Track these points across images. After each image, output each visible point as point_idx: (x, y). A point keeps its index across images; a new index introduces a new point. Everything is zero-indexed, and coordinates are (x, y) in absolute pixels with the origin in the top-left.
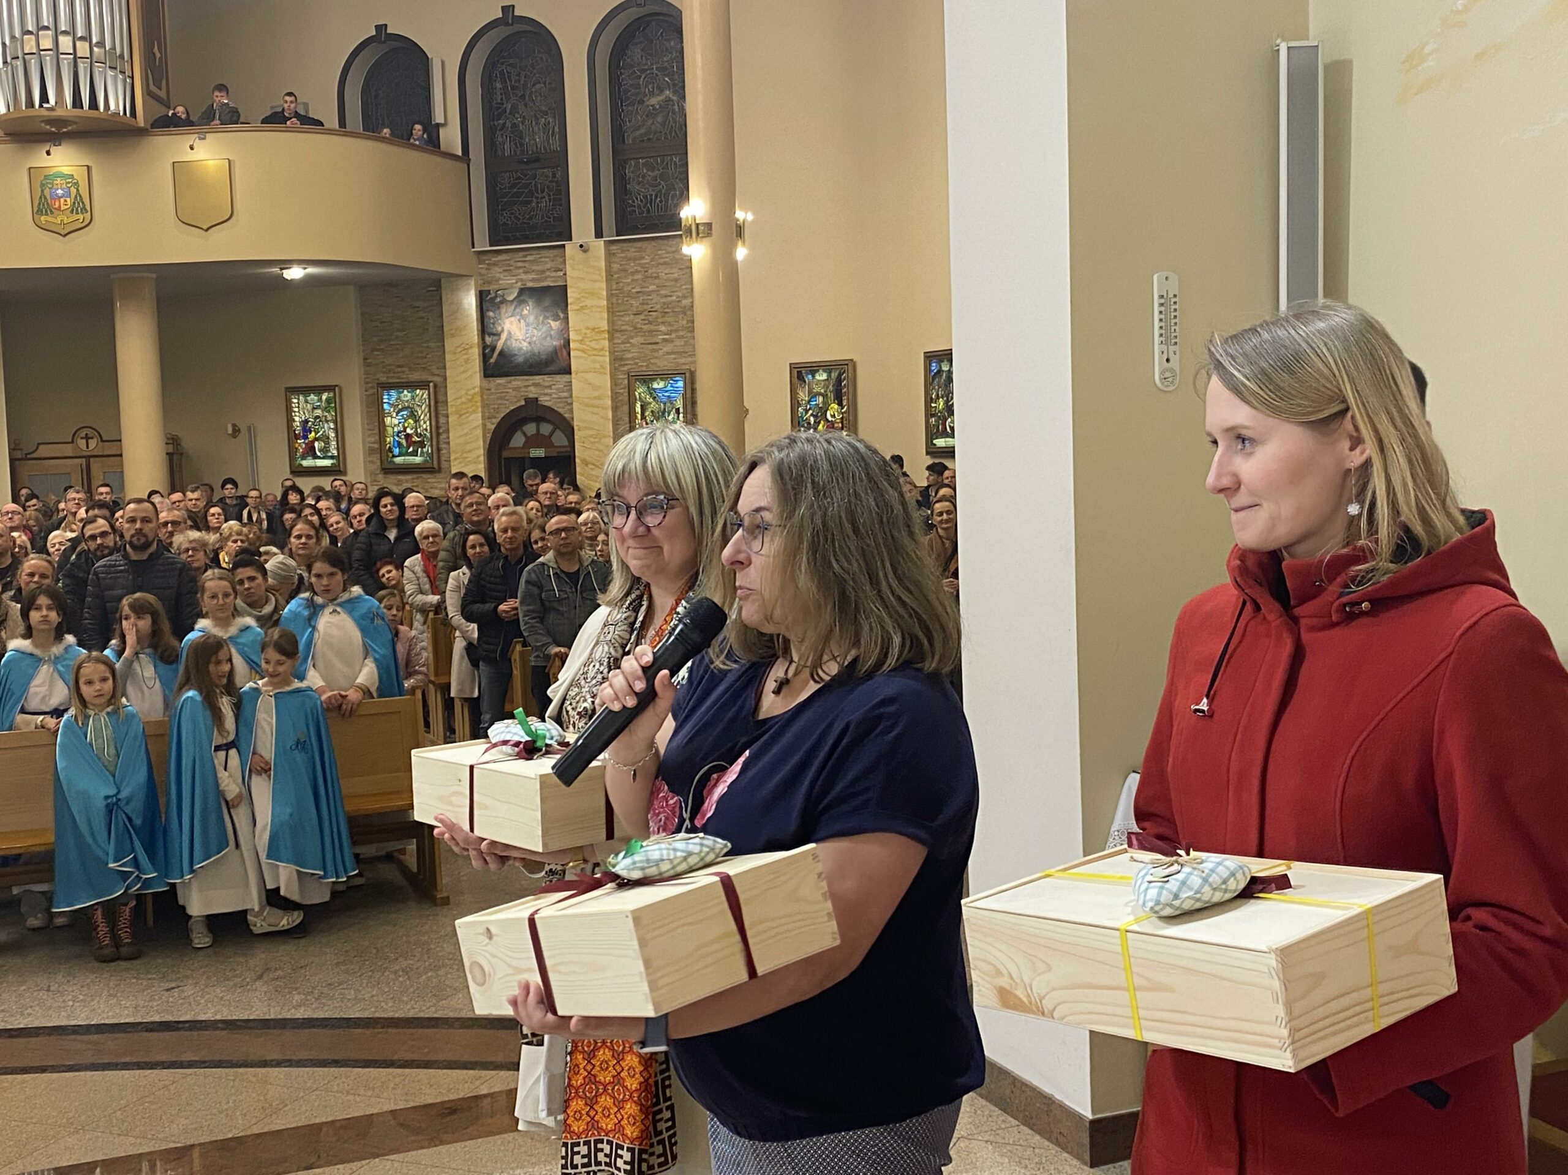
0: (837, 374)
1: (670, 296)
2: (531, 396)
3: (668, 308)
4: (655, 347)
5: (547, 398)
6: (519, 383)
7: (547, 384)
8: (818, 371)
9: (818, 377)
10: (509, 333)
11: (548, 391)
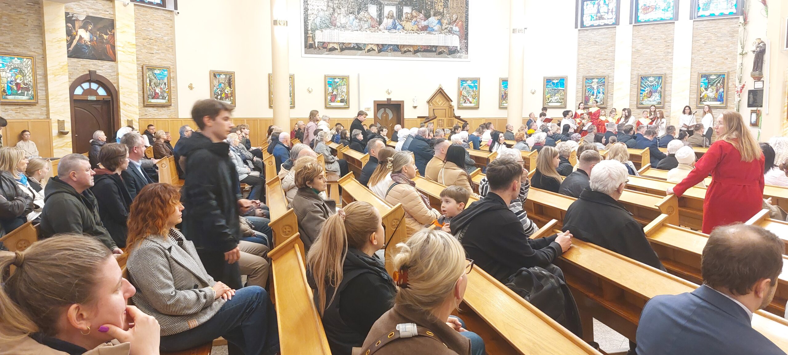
0: (229, 76)
2: (91, 69)
4: (152, 55)
5: (101, 72)
6: (84, 62)
7: (100, 65)
8: (221, 74)
9: (221, 76)
10: (80, 36)
11: (100, 68)
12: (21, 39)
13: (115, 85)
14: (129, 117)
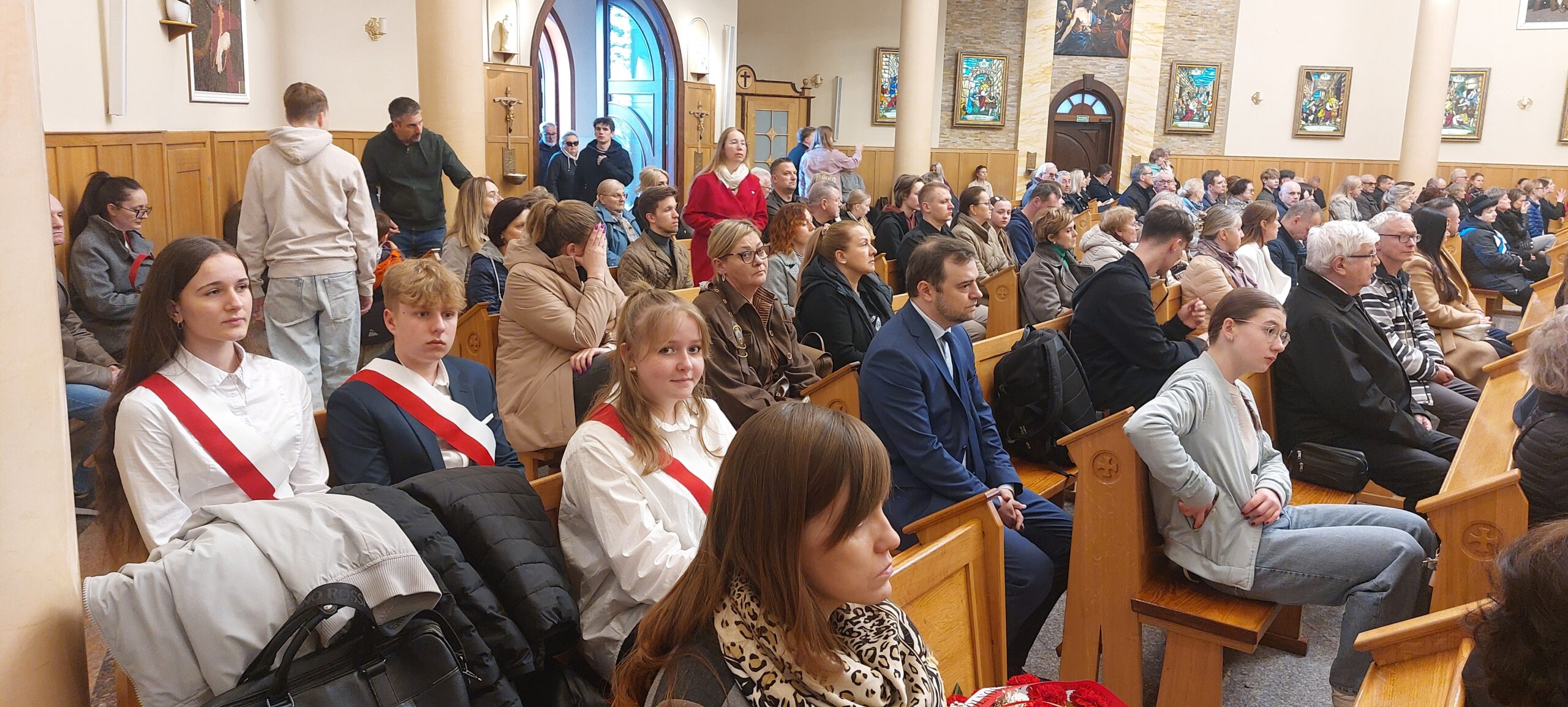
0: (1339, 76)
2: (1087, 73)
3: (1206, 14)
5: (1101, 75)
6: (1079, 61)
7: (1105, 64)
8: (1324, 73)
9: (1322, 77)
10: (1078, 19)
11: (1102, 70)
12: (996, 30)
13: (1121, 98)
14: (1136, 152)
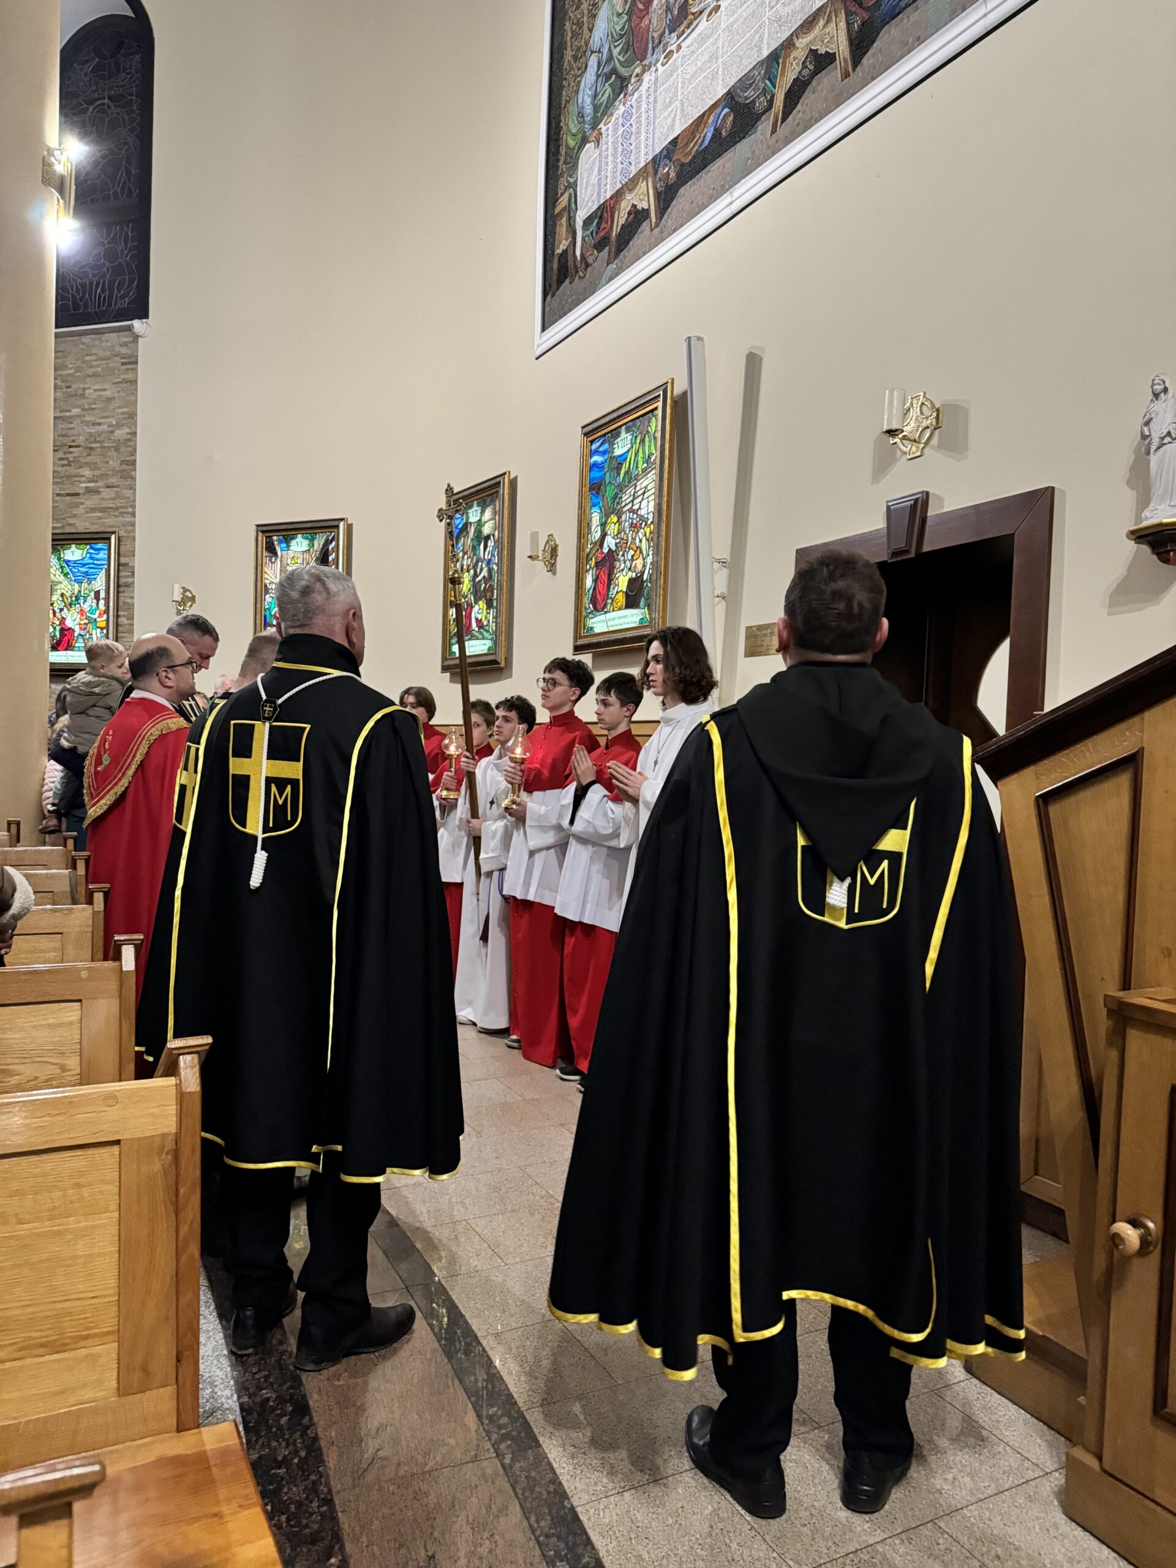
0: (322, 542)
1: (99, 424)
3: (96, 442)
4: (75, 500)
8: (296, 536)
